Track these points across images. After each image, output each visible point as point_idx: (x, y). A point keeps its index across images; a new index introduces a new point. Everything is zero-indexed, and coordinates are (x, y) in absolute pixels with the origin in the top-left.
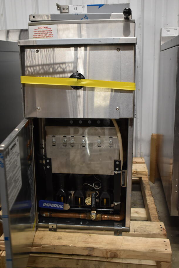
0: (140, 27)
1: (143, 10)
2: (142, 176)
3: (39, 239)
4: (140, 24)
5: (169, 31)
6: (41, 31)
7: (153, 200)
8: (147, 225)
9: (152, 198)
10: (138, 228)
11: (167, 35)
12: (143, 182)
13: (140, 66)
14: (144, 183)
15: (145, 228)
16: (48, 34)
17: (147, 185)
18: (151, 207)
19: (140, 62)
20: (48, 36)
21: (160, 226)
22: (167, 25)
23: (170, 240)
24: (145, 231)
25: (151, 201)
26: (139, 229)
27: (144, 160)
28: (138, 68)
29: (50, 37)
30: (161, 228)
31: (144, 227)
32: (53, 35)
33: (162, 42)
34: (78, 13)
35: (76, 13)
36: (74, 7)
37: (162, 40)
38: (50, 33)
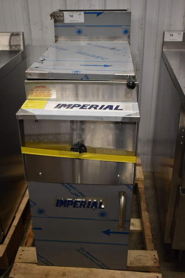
0: (141, 28)
1: (145, 10)
2: (138, 182)
3: (45, 276)
4: (141, 25)
5: (172, 35)
6: (39, 90)
7: (148, 216)
8: (142, 255)
9: (147, 213)
10: (134, 259)
11: (170, 39)
12: (139, 190)
13: (140, 69)
14: (140, 192)
15: (141, 259)
16: (46, 93)
17: (143, 195)
18: (146, 226)
19: (140, 65)
20: (46, 95)
21: (154, 256)
22: (171, 25)
23: (162, 275)
24: (140, 264)
25: (147, 218)
26: (135, 261)
27: (140, 160)
28: (138, 71)
29: (49, 96)
30: (155, 258)
31: (139, 258)
32: (51, 94)
33: (164, 47)
34: (74, 21)
35: (72, 21)
36: (70, 14)
37: (164, 45)
38: (48, 92)
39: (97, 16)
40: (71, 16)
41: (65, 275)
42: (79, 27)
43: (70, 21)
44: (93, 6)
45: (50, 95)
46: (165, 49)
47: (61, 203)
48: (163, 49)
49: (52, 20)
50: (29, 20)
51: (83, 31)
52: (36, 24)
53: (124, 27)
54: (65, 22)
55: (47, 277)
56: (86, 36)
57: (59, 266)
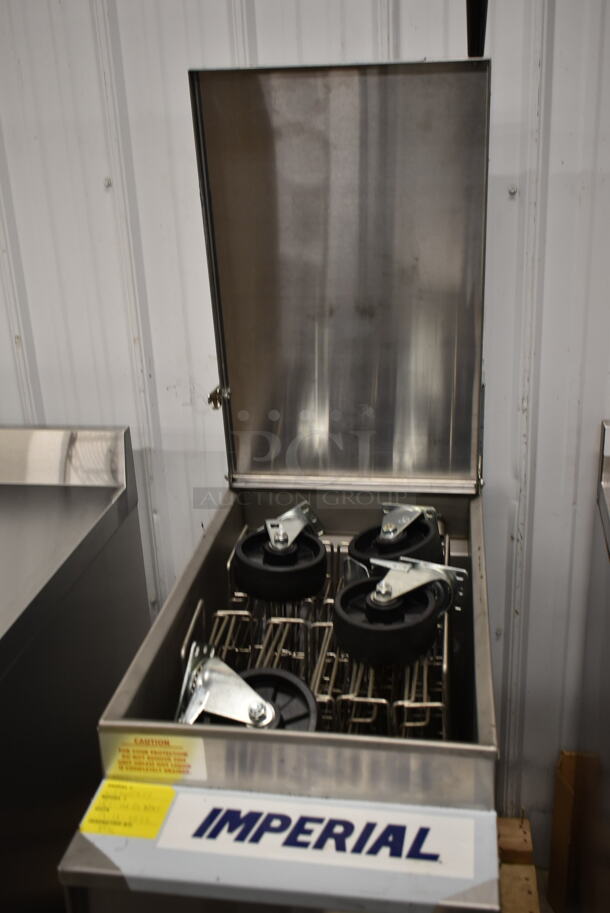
0: (525, 410)
4: (523, 399)
6: (146, 752)
13: (522, 538)
16: (173, 762)
19: (523, 524)
20: (172, 769)
28: (515, 541)
29: (180, 772)
32: (189, 766)
33: (603, 475)
37: (604, 466)
38: (179, 760)
45: (185, 769)
46: (608, 481)
48: (600, 479)
49: (216, 411)
50: (150, 376)
52: (175, 387)
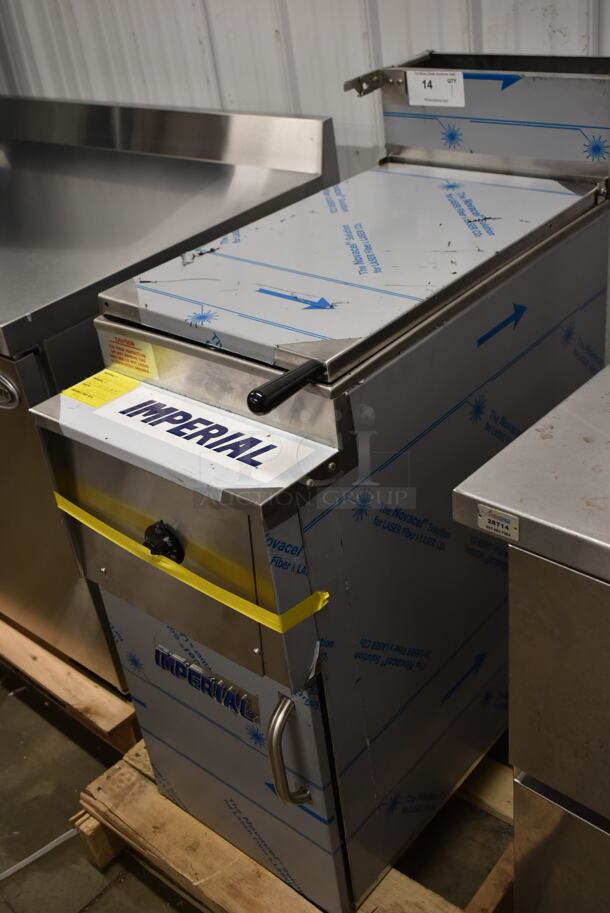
16: (138, 361)
20: (139, 367)
29: (144, 370)
32: (148, 367)
34: (436, 101)
35: (430, 100)
36: (423, 78)
39: (504, 87)
40: (427, 82)
41: (195, 850)
42: (453, 122)
43: (426, 99)
44: (560, 32)
47: (164, 661)
51: (461, 134)
53: (589, 133)
54: (412, 103)
55: (154, 832)
56: (471, 152)
57: (201, 822)
